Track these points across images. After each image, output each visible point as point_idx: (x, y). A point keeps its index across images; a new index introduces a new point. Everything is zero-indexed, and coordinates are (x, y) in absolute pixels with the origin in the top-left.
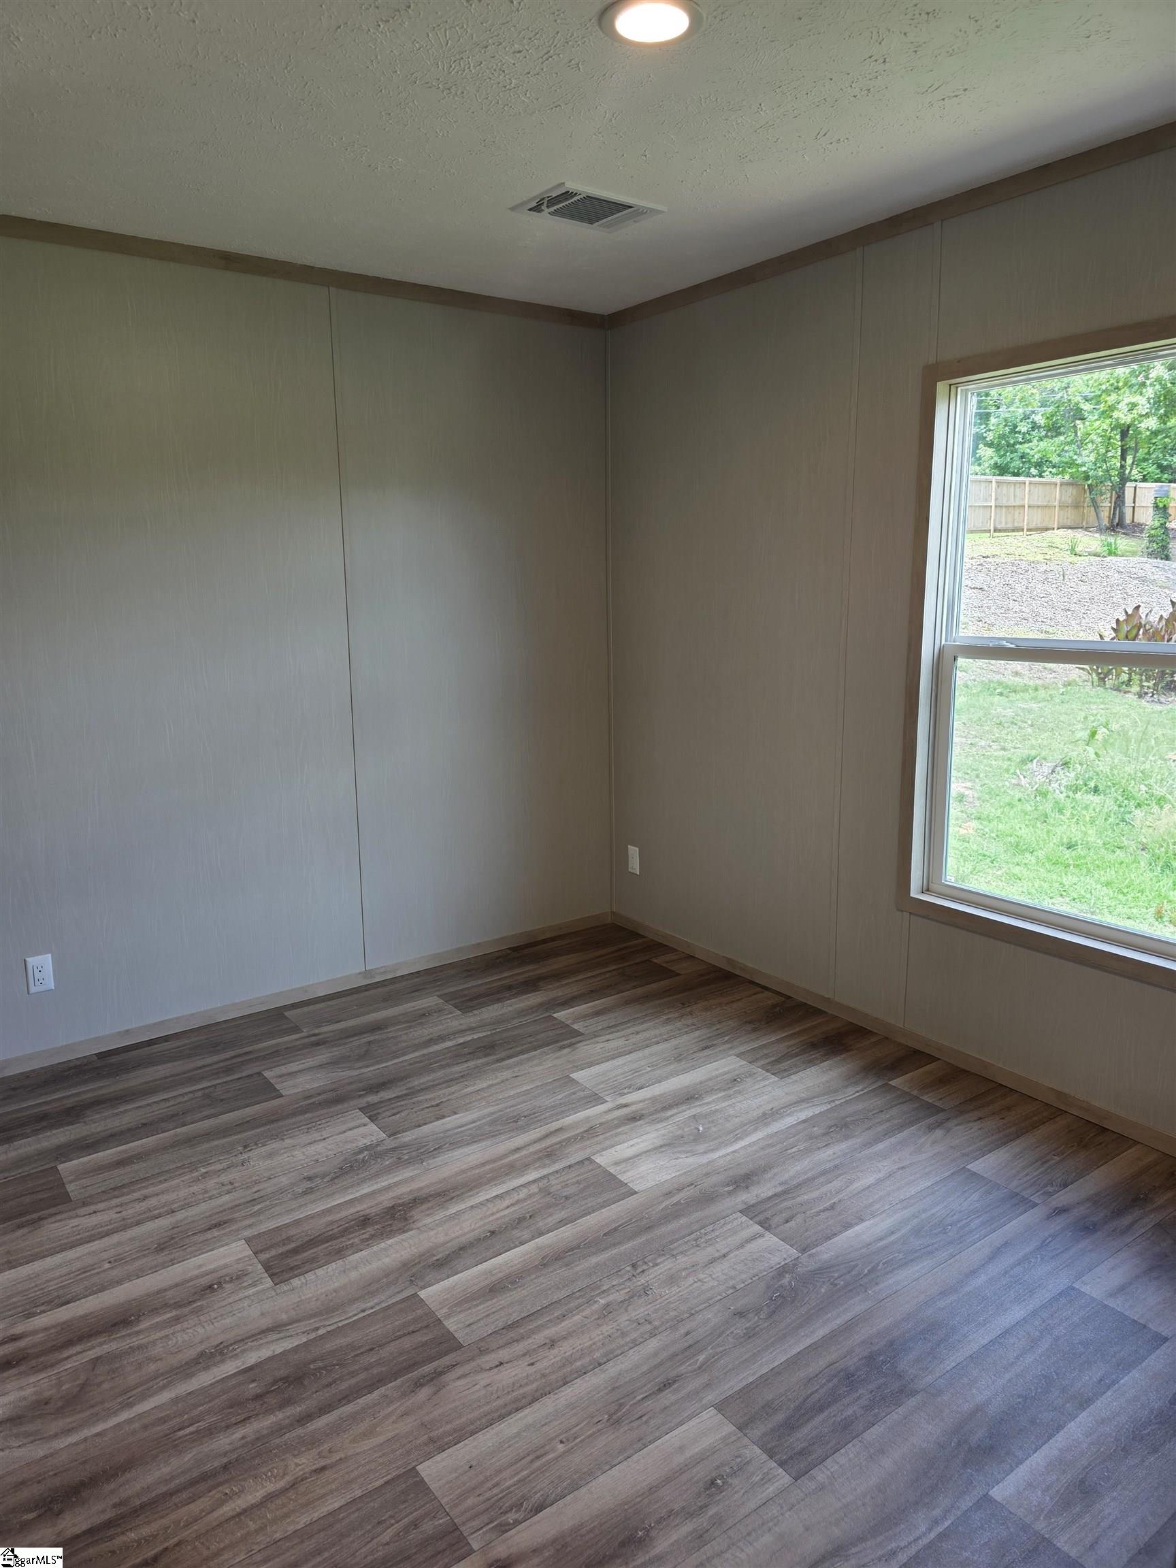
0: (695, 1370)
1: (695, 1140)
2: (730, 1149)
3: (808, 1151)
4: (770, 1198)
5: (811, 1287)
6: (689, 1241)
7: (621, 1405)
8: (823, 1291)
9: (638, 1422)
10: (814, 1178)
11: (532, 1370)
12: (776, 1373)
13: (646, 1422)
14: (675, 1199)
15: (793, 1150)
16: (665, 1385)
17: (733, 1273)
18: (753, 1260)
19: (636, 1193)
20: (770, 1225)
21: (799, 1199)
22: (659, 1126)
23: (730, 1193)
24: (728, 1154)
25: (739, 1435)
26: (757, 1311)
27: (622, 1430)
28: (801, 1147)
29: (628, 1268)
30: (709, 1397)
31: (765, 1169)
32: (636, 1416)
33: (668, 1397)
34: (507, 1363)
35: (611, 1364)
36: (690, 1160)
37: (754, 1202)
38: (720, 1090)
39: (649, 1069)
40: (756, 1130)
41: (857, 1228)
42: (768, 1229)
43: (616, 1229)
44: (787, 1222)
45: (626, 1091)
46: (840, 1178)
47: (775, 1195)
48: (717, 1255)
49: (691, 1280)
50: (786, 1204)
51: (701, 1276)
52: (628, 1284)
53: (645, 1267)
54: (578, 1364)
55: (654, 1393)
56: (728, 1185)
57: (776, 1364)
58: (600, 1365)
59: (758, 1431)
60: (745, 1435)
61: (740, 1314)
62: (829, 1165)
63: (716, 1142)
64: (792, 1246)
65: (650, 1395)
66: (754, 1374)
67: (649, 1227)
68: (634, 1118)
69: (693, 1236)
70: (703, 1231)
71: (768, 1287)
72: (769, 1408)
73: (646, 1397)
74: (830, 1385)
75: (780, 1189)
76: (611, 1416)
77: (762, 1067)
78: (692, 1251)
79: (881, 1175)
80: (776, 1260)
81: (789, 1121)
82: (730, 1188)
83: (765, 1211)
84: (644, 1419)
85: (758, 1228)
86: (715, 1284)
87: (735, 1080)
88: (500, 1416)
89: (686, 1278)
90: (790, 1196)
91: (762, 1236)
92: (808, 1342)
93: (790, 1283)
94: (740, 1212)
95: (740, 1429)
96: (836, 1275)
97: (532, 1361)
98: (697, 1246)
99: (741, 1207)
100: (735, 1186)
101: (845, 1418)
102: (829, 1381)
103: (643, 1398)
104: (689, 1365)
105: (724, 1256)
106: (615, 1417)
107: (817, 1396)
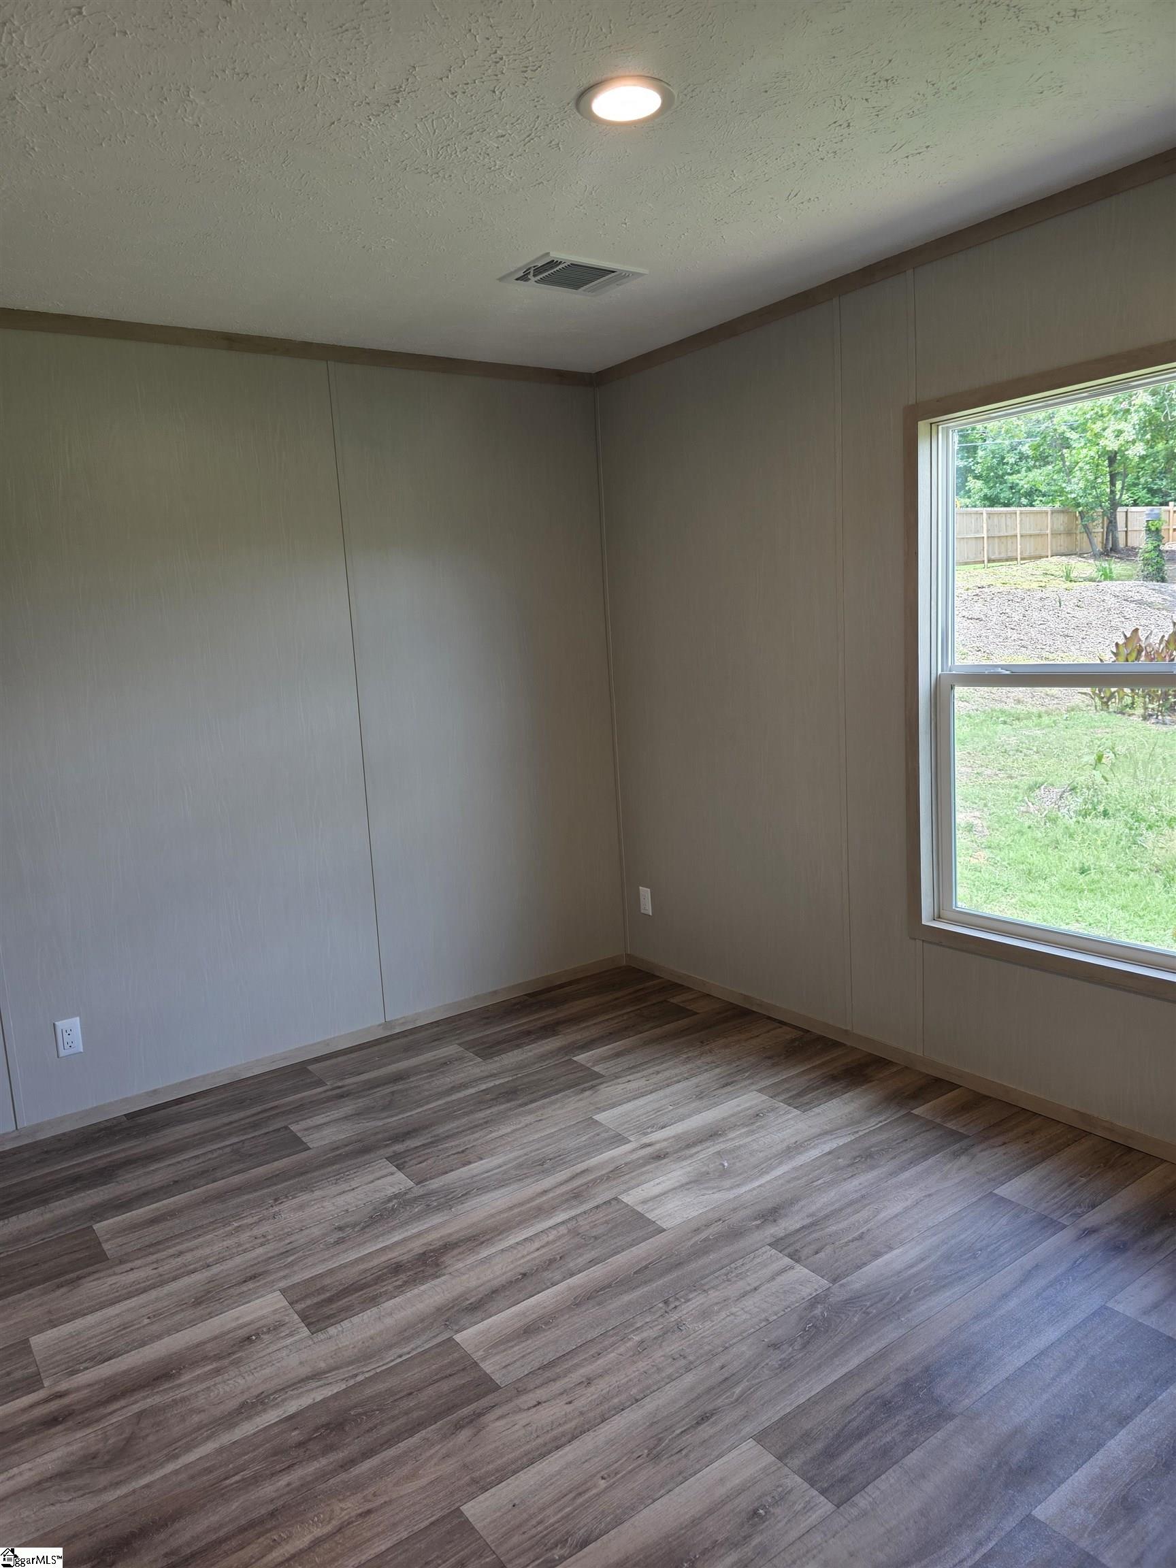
0: (732, 1403)
1: (720, 1176)
2: (757, 1184)
3: (832, 1184)
4: (798, 1231)
5: (843, 1317)
6: (719, 1276)
7: (660, 1440)
8: (856, 1319)
9: (677, 1456)
10: (841, 1209)
11: (569, 1408)
12: (813, 1402)
13: (686, 1455)
14: (703, 1235)
15: (820, 1182)
16: (703, 1419)
17: (764, 1306)
18: (785, 1292)
19: (664, 1230)
20: (800, 1258)
21: (827, 1230)
22: (684, 1163)
23: (758, 1227)
24: (754, 1189)
25: (779, 1465)
26: (791, 1342)
27: (662, 1464)
28: (827, 1178)
29: (661, 1305)
30: (748, 1429)
31: (793, 1202)
32: (676, 1451)
33: (706, 1430)
34: (545, 1402)
35: (648, 1399)
36: (716, 1196)
37: (782, 1235)
38: (743, 1125)
39: (671, 1108)
40: (780, 1163)
41: (887, 1257)
42: (797, 1261)
43: (646, 1267)
44: (817, 1253)
45: (649, 1130)
46: (867, 1208)
47: (803, 1227)
48: (748, 1288)
49: (723, 1314)
50: (815, 1235)
51: (734, 1310)
52: (661, 1320)
53: (677, 1303)
54: (616, 1400)
55: (692, 1426)
56: (756, 1219)
57: (813, 1393)
58: (637, 1401)
59: (796, 1462)
60: (786, 1465)
61: (775, 1346)
62: (855, 1196)
63: (741, 1177)
64: (822, 1277)
65: (688, 1429)
66: (791, 1405)
67: (679, 1264)
68: (658, 1157)
69: (723, 1271)
70: (733, 1265)
71: (801, 1319)
72: (807, 1437)
73: (685, 1431)
74: (868, 1412)
75: (808, 1221)
76: (650, 1450)
77: (784, 1101)
78: (725, 1285)
79: (909, 1203)
80: (807, 1291)
81: (814, 1153)
82: (758, 1222)
83: (794, 1243)
84: (684, 1452)
85: (787, 1260)
86: (748, 1317)
87: (757, 1115)
88: (540, 1455)
89: (718, 1312)
90: (817, 1227)
91: (792, 1268)
92: (844, 1370)
93: (822, 1313)
94: (769, 1245)
95: (780, 1458)
96: (868, 1304)
97: (570, 1400)
98: (728, 1280)
99: (768, 1241)
100: (762, 1220)
101: (884, 1444)
102: (866, 1409)
103: (682, 1432)
104: (727, 1398)
105: (755, 1289)
106: (654, 1452)
107: (855, 1424)
